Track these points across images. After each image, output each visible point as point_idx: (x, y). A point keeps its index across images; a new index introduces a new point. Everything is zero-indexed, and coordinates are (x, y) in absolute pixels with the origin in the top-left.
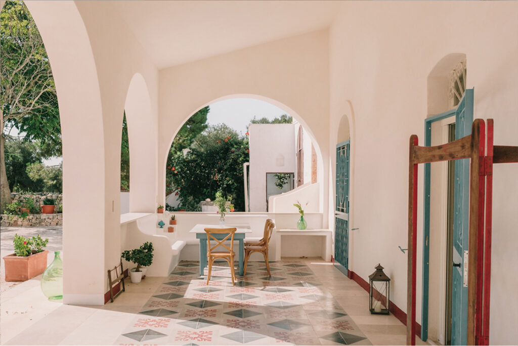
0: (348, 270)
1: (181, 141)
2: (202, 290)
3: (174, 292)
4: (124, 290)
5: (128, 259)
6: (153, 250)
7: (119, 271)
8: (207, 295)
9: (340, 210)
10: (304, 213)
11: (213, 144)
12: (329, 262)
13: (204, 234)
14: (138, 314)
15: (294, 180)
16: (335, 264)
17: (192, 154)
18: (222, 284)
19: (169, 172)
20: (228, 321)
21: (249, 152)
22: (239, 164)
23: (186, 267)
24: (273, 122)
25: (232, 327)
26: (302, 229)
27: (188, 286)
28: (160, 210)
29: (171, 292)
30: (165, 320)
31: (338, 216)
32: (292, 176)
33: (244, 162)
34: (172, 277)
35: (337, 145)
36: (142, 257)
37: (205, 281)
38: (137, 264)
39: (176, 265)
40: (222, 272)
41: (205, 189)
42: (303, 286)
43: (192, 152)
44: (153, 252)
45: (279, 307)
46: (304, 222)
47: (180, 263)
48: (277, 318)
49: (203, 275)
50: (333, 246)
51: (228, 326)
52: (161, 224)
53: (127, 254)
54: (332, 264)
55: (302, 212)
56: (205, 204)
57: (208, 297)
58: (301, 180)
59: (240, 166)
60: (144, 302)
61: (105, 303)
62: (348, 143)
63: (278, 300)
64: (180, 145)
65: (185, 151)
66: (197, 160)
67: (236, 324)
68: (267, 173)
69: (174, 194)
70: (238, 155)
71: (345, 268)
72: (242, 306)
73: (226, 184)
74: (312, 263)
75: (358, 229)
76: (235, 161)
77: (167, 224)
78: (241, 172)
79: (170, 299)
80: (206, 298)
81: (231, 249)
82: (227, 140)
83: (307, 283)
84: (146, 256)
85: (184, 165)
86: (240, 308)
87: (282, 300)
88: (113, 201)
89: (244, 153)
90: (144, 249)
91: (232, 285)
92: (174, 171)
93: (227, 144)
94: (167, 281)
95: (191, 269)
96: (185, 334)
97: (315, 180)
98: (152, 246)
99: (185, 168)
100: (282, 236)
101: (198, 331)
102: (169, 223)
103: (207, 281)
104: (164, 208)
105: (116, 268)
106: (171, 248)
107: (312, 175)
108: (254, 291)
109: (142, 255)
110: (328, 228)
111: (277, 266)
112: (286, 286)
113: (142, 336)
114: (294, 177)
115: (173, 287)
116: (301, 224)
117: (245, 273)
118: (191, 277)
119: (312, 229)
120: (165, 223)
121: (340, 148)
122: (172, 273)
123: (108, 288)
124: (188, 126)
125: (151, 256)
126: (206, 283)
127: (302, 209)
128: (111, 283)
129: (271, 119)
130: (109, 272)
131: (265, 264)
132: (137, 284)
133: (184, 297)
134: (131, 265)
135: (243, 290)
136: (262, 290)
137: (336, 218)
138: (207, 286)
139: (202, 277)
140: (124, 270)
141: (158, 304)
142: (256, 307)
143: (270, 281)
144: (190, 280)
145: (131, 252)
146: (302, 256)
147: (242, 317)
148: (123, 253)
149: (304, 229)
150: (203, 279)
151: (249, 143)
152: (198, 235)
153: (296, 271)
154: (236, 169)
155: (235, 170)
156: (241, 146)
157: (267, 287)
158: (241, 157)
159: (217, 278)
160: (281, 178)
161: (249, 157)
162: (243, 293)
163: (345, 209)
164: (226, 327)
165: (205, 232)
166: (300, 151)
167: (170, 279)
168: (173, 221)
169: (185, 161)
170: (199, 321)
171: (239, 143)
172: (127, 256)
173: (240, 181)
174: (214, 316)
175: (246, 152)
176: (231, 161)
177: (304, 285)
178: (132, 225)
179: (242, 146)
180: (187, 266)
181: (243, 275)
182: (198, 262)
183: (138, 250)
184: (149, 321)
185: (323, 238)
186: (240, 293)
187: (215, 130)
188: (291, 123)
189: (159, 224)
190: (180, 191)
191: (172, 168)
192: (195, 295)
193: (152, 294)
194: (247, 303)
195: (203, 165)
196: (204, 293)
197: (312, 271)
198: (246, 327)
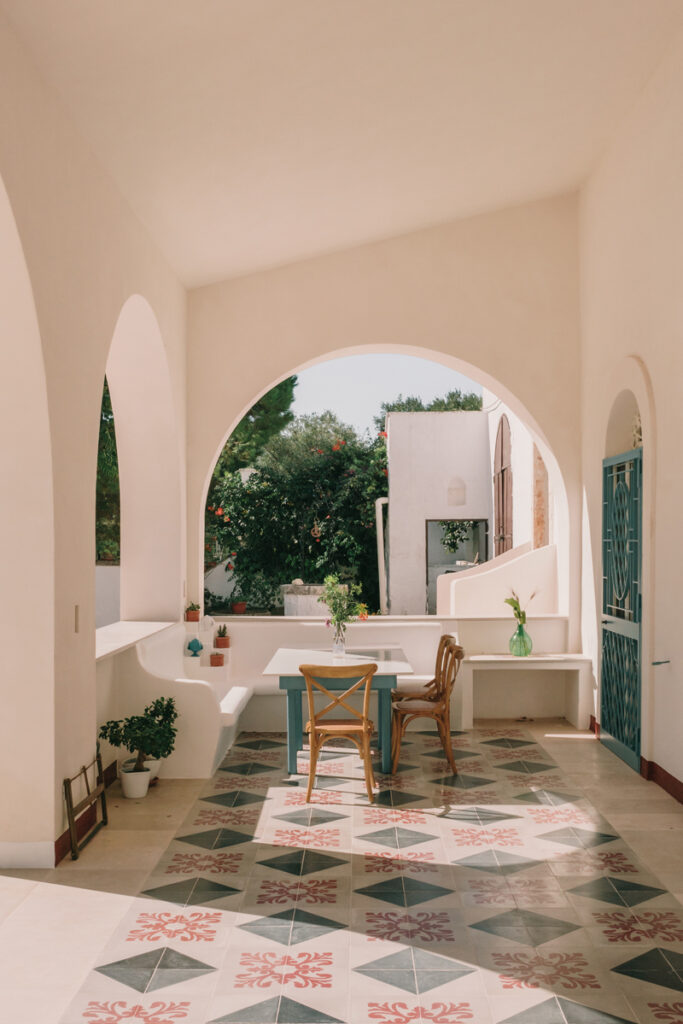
0: (642, 759)
1: (235, 450)
2: (295, 819)
3: (229, 826)
4: (105, 822)
5: (115, 741)
6: (176, 715)
7: (92, 774)
8: (310, 834)
9: (614, 612)
10: (527, 616)
11: (302, 455)
12: (584, 731)
13: (298, 678)
14: (138, 896)
15: (487, 536)
16: (603, 736)
17: (262, 479)
18: (345, 798)
19: (211, 518)
20: (371, 917)
21: (387, 473)
22: (365, 501)
23: (253, 751)
24: (431, 409)
25: (382, 936)
26: (520, 656)
27: (261, 807)
28: (191, 614)
29: (220, 825)
30: (208, 916)
31: (609, 627)
32: (482, 526)
33: (377, 497)
34: (221, 780)
35: (604, 461)
36: (148, 737)
37: (302, 790)
38: (136, 753)
39: (230, 747)
40: (341, 765)
41: (290, 556)
42: (538, 802)
43: (259, 474)
44: (176, 720)
45: (491, 870)
46: (526, 639)
47: (238, 738)
48: (494, 904)
49: (297, 774)
50: (596, 694)
51: (369, 932)
52: (194, 648)
53: (113, 728)
54: (593, 736)
55: (521, 615)
56: (291, 592)
57: (312, 839)
58: (507, 536)
59: (368, 507)
60: (154, 855)
61: (57, 864)
62: (637, 456)
63: (485, 848)
64: (235, 458)
65: (245, 474)
66: (270, 492)
67: (390, 926)
68: (427, 521)
69: (220, 568)
70: (363, 480)
71: (634, 754)
72: (399, 867)
73: (337, 546)
74: (547, 735)
75: (668, 662)
76: (356, 494)
77: (209, 647)
78: (371, 519)
79: (216, 847)
80: (308, 842)
81: (364, 715)
82: (337, 448)
83: (547, 791)
84: (158, 732)
85: (243, 504)
86: (395, 874)
87: (495, 846)
88: (77, 607)
89: (377, 477)
90: (154, 714)
91: (369, 803)
92: (223, 516)
93: (338, 456)
94: (211, 792)
95: (265, 756)
96: (260, 965)
97: (541, 538)
98: (173, 708)
99: (247, 509)
100: (474, 671)
101: (293, 951)
102: (212, 644)
103: (306, 790)
104: (202, 610)
105: (84, 770)
106: (218, 709)
107: (535, 527)
108: (422, 821)
109: (149, 731)
110: (580, 651)
111: (468, 745)
112: (497, 802)
113: (148, 973)
114: (487, 530)
115: (224, 809)
116: (518, 643)
117: (395, 769)
118: (268, 779)
119: (545, 653)
120: (203, 644)
121: (611, 468)
122: (220, 769)
123: (63, 825)
124: (252, 419)
125: (172, 733)
126: (306, 795)
127: (522, 609)
128: (71, 810)
129: (427, 401)
130: (67, 783)
131: (438, 739)
132: (137, 801)
133: (254, 841)
134: (122, 753)
135: (394, 816)
136: (442, 816)
137: (605, 631)
138: (307, 806)
139: (293, 778)
140: (105, 767)
141: (189, 864)
142: (433, 868)
143: (455, 789)
144: (266, 788)
145: (121, 725)
146: (518, 714)
147: (402, 904)
148: (103, 728)
149: (526, 655)
150: (295, 784)
151: (388, 455)
152: (285, 680)
153: (515, 760)
154: (359, 511)
155: (356, 514)
156: (368, 462)
157: (452, 806)
158: (369, 484)
159: (330, 782)
160: (454, 529)
161: (387, 485)
162: (395, 825)
163: (627, 611)
164: (365, 937)
165: (300, 674)
166: (503, 471)
167: (217, 786)
168: (222, 639)
169: (245, 494)
170: (296, 920)
171: (363, 455)
172: (111, 733)
173: (368, 539)
174: (331, 899)
175: (382, 474)
176: (347, 493)
177: (540, 798)
178: (125, 657)
179: (372, 461)
180: (254, 746)
181: (390, 773)
182: (282, 735)
183: (141, 720)
184: (165, 919)
185: (570, 677)
186: (390, 825)
187: (307, 425)
188: (479, 410)
189: (189, 648)
190: (236, 562)
191: (216, 510)
192: (279, 833)
193: (173, 834)
194: (410, 858)
195: (284, 503)
196: (302, 828)
197: (551, 759)
198: (418, 937)
